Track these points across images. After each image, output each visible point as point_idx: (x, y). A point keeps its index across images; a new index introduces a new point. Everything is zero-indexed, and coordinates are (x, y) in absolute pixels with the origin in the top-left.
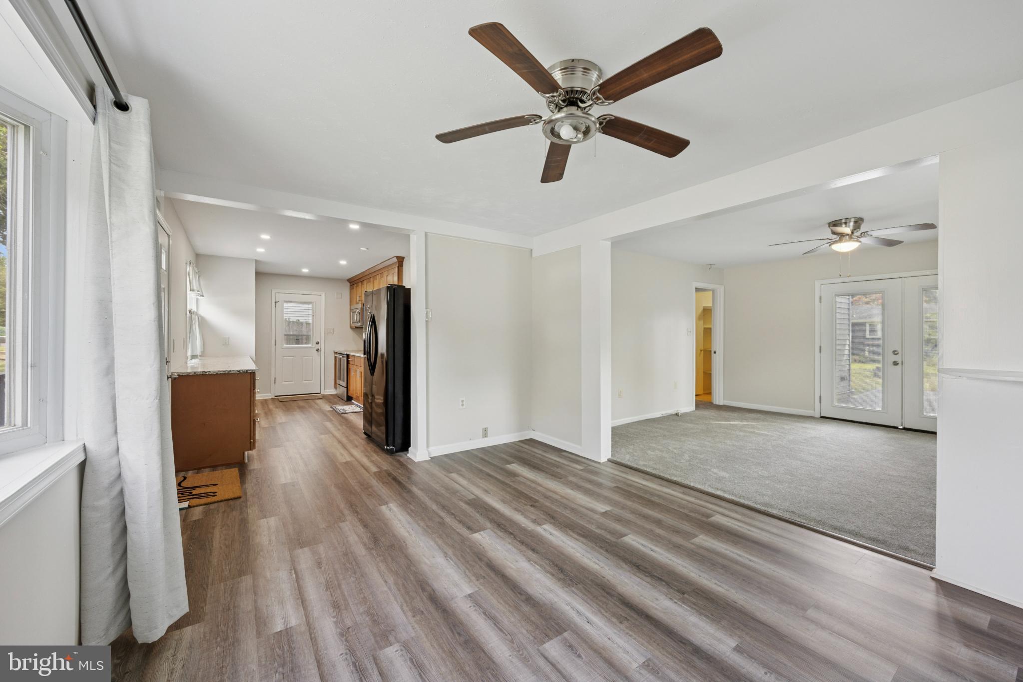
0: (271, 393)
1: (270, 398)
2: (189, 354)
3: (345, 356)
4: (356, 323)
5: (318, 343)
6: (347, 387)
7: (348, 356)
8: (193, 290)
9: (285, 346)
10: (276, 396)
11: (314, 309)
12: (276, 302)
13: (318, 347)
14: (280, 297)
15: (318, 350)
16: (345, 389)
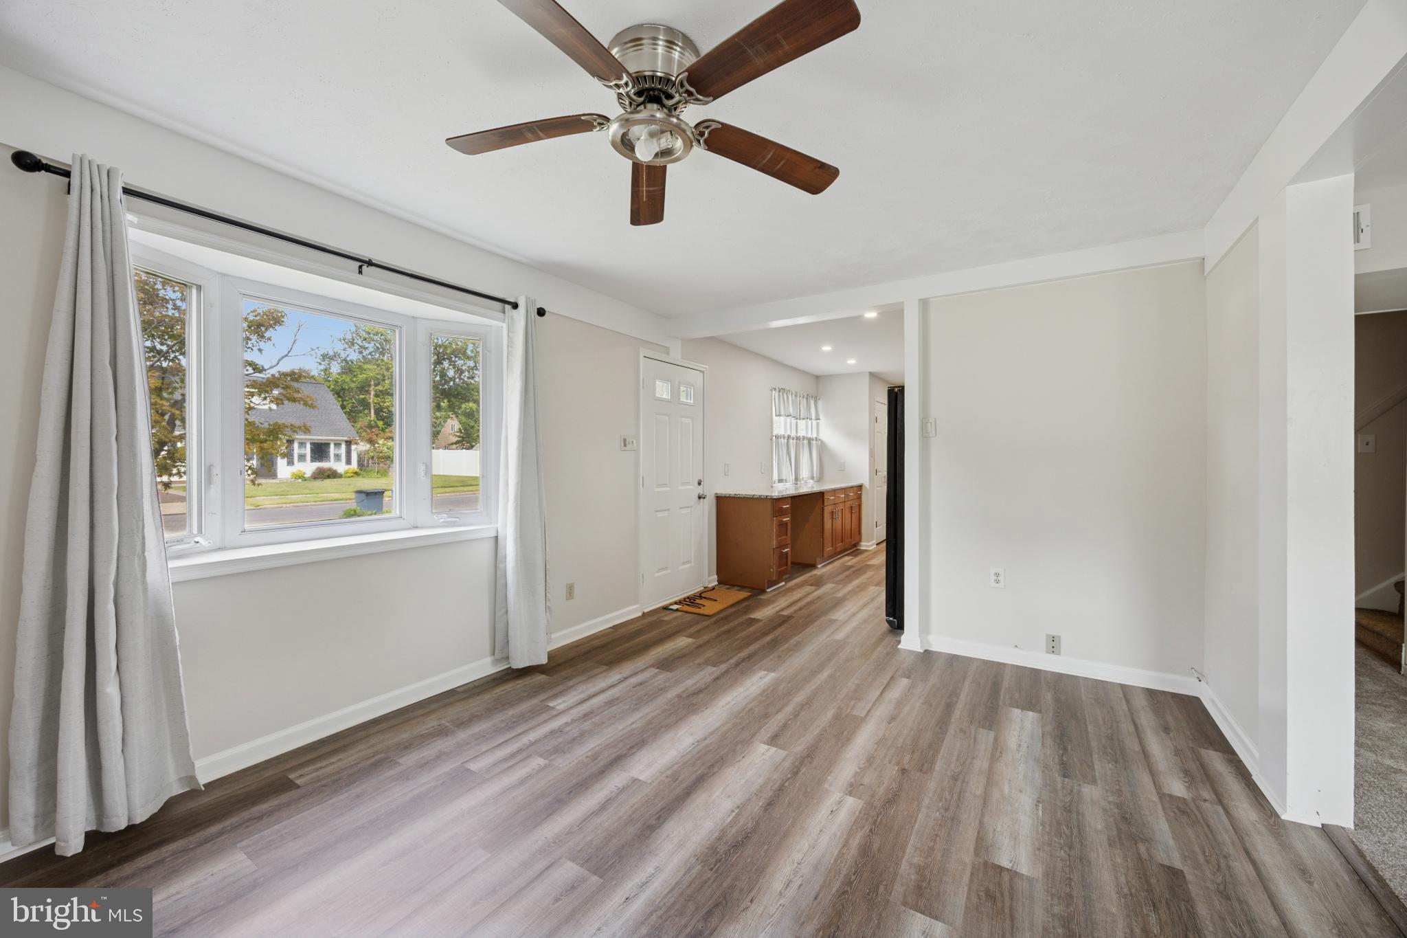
2: (776, 477)
8: (780, 415)
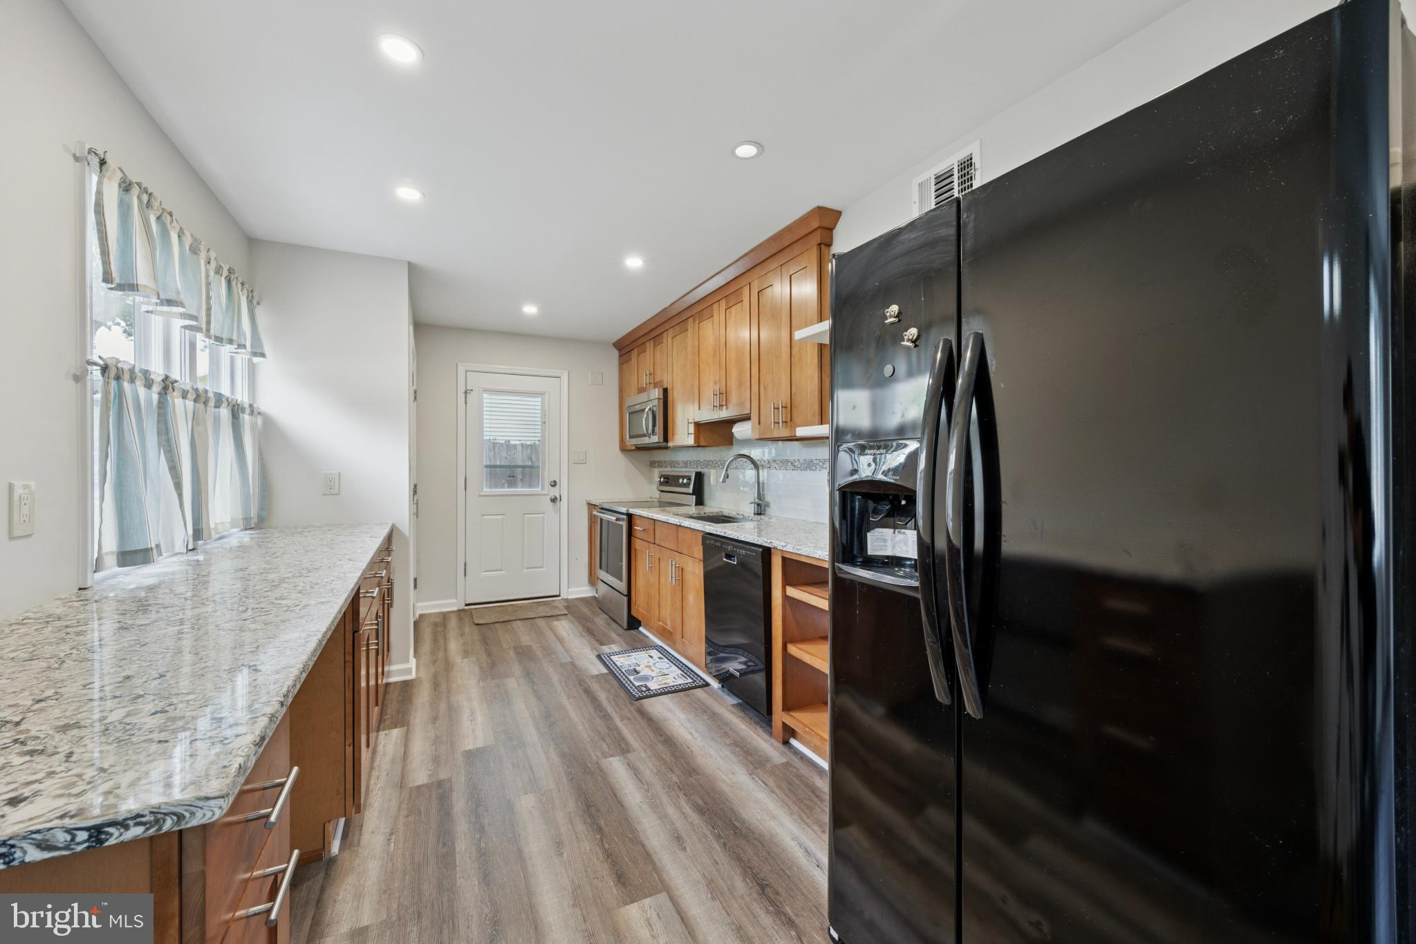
0: (456, 598)
1: (455, 609)
3: (625, 517)
4: (644, 435)
5: (554, 484)
6: (629, 595)
7: (630, 517)
9: (486, 490)
10: (467, 605)
11: (547, 408)
12: (466, 392)
13: (554, 492)
14: (475, 381)
15: (554, 500)
16: (625, 599)
